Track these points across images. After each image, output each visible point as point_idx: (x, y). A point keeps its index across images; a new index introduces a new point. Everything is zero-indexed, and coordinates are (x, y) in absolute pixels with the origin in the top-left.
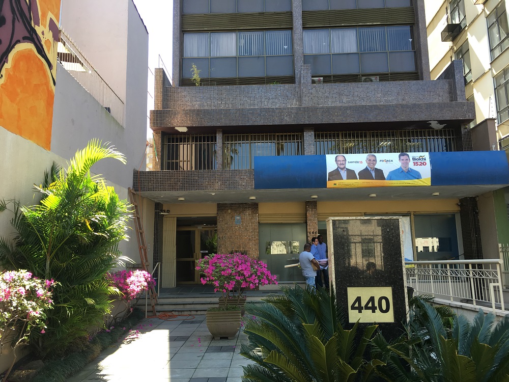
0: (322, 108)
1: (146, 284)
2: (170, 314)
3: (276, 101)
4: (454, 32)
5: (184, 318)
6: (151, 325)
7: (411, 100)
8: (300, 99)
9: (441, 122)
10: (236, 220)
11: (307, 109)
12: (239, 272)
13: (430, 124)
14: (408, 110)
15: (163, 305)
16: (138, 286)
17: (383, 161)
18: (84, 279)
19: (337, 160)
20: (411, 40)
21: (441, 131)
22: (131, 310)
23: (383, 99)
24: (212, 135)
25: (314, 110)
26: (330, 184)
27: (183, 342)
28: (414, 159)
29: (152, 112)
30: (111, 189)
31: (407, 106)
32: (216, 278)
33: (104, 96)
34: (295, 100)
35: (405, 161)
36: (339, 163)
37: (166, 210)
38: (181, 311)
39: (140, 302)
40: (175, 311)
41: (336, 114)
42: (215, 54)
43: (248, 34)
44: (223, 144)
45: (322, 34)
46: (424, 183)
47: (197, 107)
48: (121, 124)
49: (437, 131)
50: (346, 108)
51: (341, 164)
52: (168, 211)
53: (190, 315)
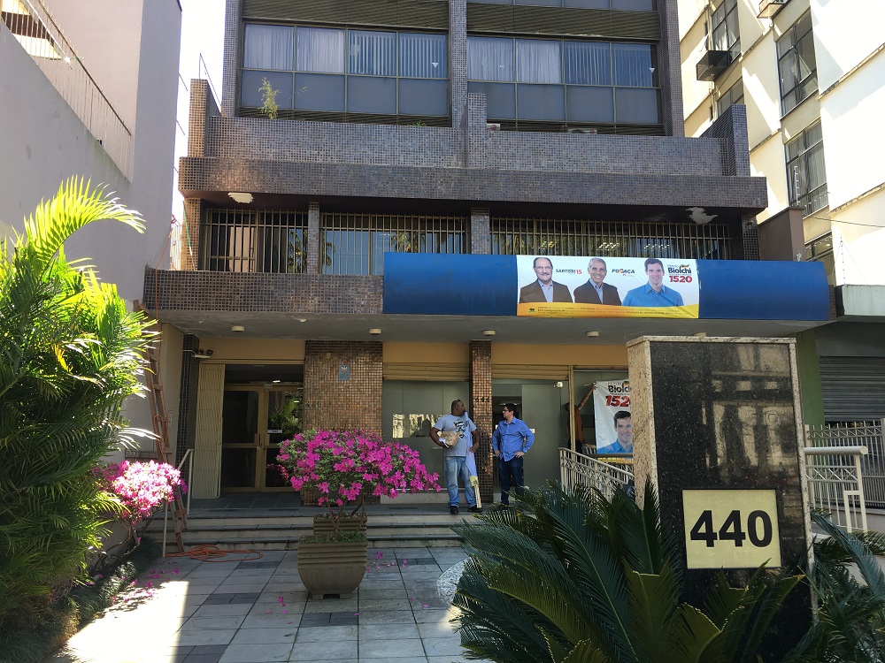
0: (505, 173)
1: (169, 489)
2: (212, 549)
3: (422, 156)
4: (718, 65)
5: (242, 556)
6: (176, 571)
7: (658, 168)
8: (465, 156)
9: (708, 210)
10: (340, 373)
11: (478, 174)
12: (370, 465)
13: (691, 213)
14: (655, 186)
15: (196, 531)
16: (154, 494)
17: (617, 271)
18: (46, 473)
19: (537, 266)
20: (652, 70)
21: (707, 227)
22: (138, 541)
23: (611, 165)
24: (299, 213)
25: (492, 174)
26: (523, 309)
27: (250, 605)
28: (670, 270)
29: (183, 160)
30: (110, 289)
31: (654, 179)
32: (322, 476)
33: (94, 113)
34: (455, 158)
35: (655, 273)
36: (540, 271)
37: (205, 350)
38: (235, 544)
39: (153, 525)
40: (223, 543)
41: (531, 185)
42: (303, 67)
43: (366, 35)
44: (320, 229)
45: (501, 47)
46: (688, 313)
47: (271, 157)
48: (124, 173)
49: (700, 226)
50: (549, 176)
51: (543, 274)
52: (210, 352)
53: (253, 551)
